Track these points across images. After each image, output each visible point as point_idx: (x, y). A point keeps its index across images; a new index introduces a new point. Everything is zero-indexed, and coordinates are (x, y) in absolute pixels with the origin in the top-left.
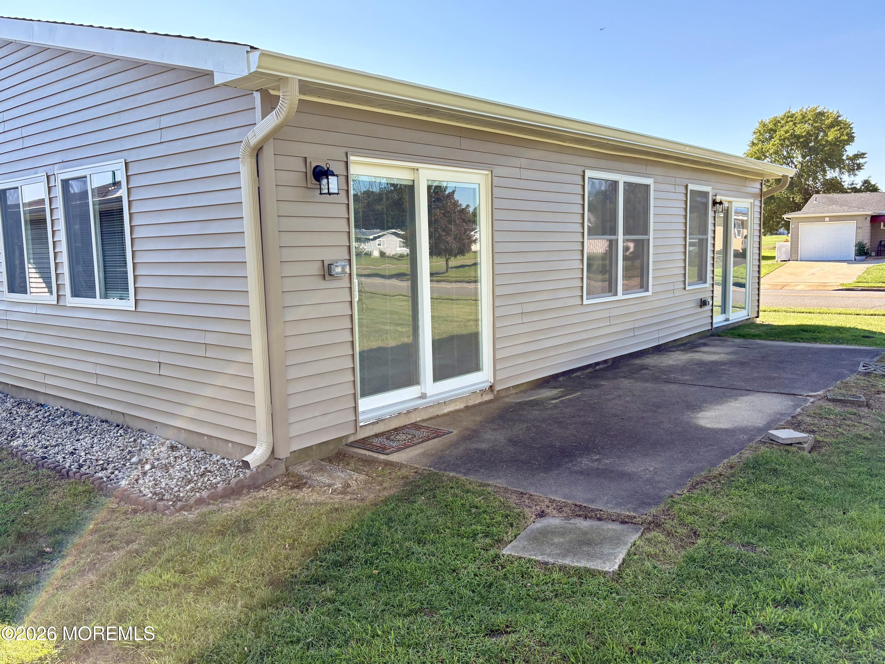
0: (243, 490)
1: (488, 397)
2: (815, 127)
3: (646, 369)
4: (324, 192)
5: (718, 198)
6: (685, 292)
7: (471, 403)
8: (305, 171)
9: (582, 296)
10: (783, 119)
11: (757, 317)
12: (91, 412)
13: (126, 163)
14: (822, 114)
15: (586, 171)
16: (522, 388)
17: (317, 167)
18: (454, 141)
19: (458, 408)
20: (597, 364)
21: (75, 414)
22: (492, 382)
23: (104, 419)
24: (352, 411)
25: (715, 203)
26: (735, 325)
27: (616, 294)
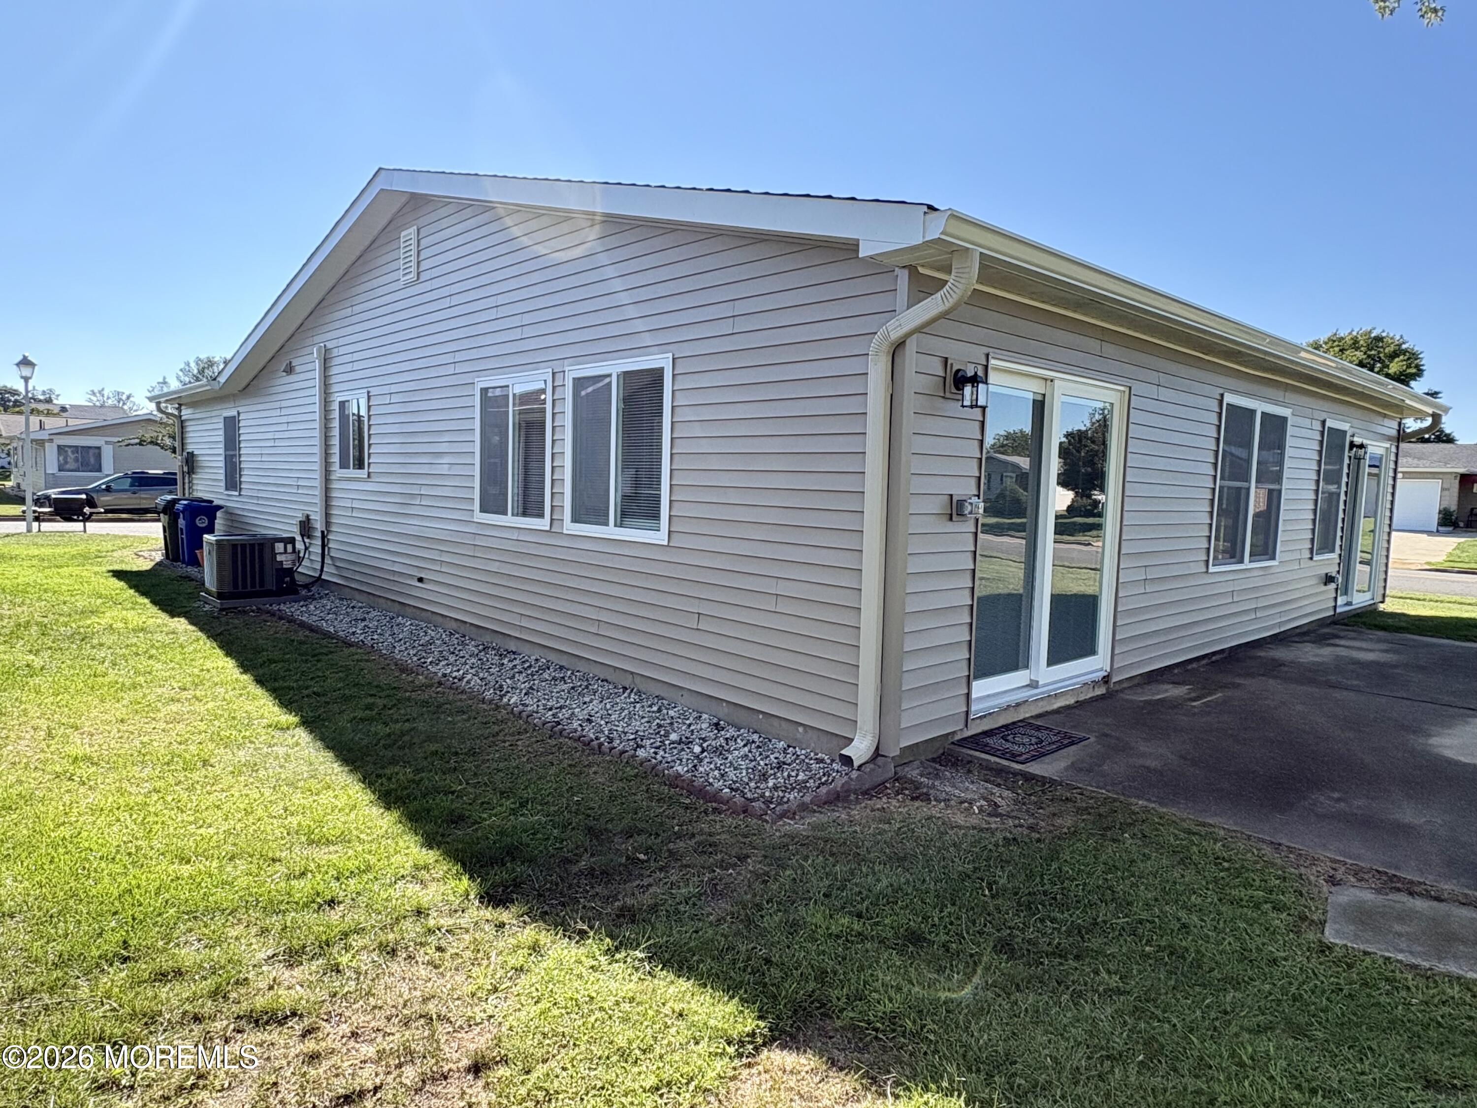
0: (849, 796)
1: (1100, 691)
2: (1369, 356)
3: (1284, 665)
4: (965, 403)
5: (1357, 440)
6: (1311, 563)
7: (1082, 698)
8: (943, 375)
9: (1207, 561)
10: (1326, 343)
11: (1382, 602)
12: (582, 667)
13: (674, 359)
14: (1379, 339)
15: (1226, 394)
16: (1136, 681)
17: (958, 371)
18: (1093, 345)
19: (1068, 703)
20: (1214, 653)
21: (561, 668)
22: (1109, 670)
23: (602, 677)
24: (963, 700)
25: (1352, 445)
26: (1359, 611)
27: (1241, 561)
